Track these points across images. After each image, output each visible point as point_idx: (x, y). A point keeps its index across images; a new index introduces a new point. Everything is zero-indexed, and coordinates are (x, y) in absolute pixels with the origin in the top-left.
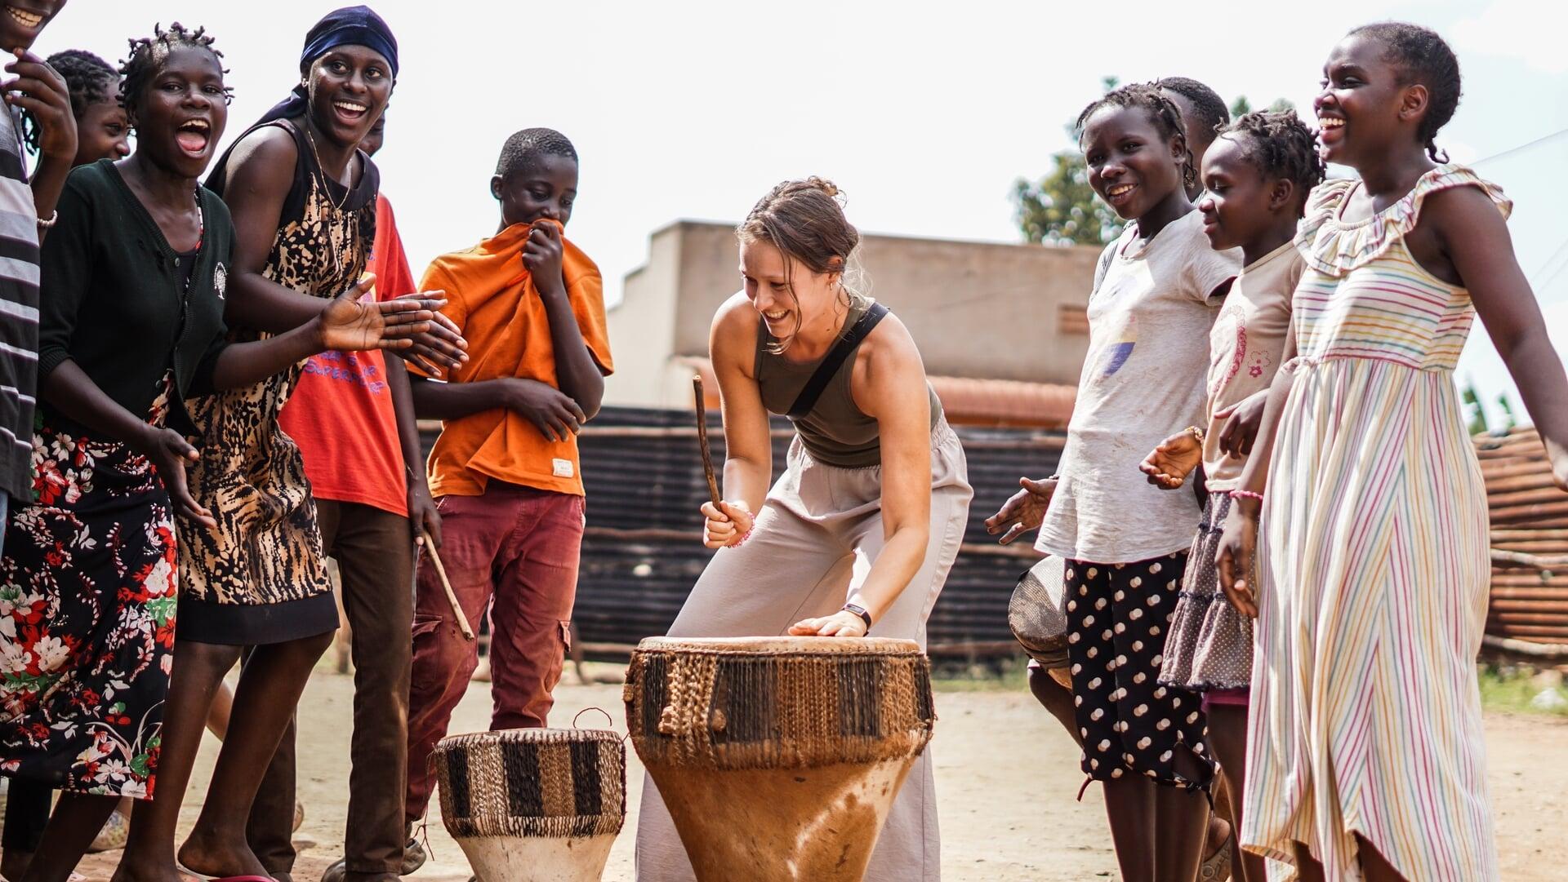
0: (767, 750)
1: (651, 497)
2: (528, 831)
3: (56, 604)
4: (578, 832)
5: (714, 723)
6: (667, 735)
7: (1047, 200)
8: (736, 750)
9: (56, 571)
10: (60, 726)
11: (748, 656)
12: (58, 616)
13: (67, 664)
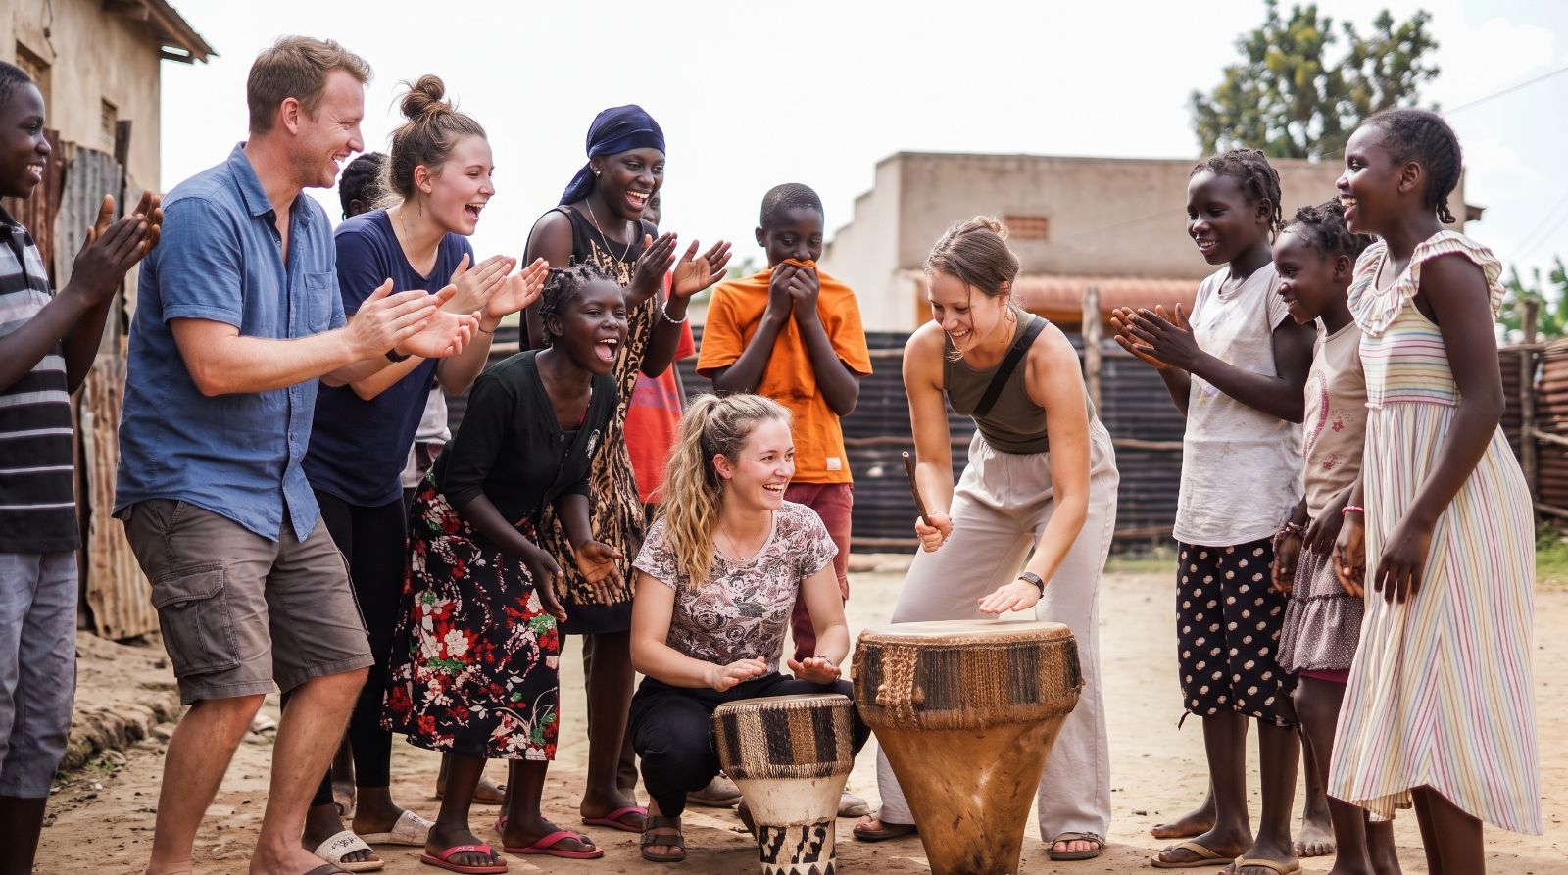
0: (955, 717)
1: (880, 409)
2: (782, 775)
3: (459, 604)
4: (820, 775)
5: (917, 696)
6: (882, 706)
7: (1218, 107)
8: (931, 716)
9: (460, 582)
10: (475, 709)
11: (939, 647)
12: (461, 614)
13: (470, 654)
